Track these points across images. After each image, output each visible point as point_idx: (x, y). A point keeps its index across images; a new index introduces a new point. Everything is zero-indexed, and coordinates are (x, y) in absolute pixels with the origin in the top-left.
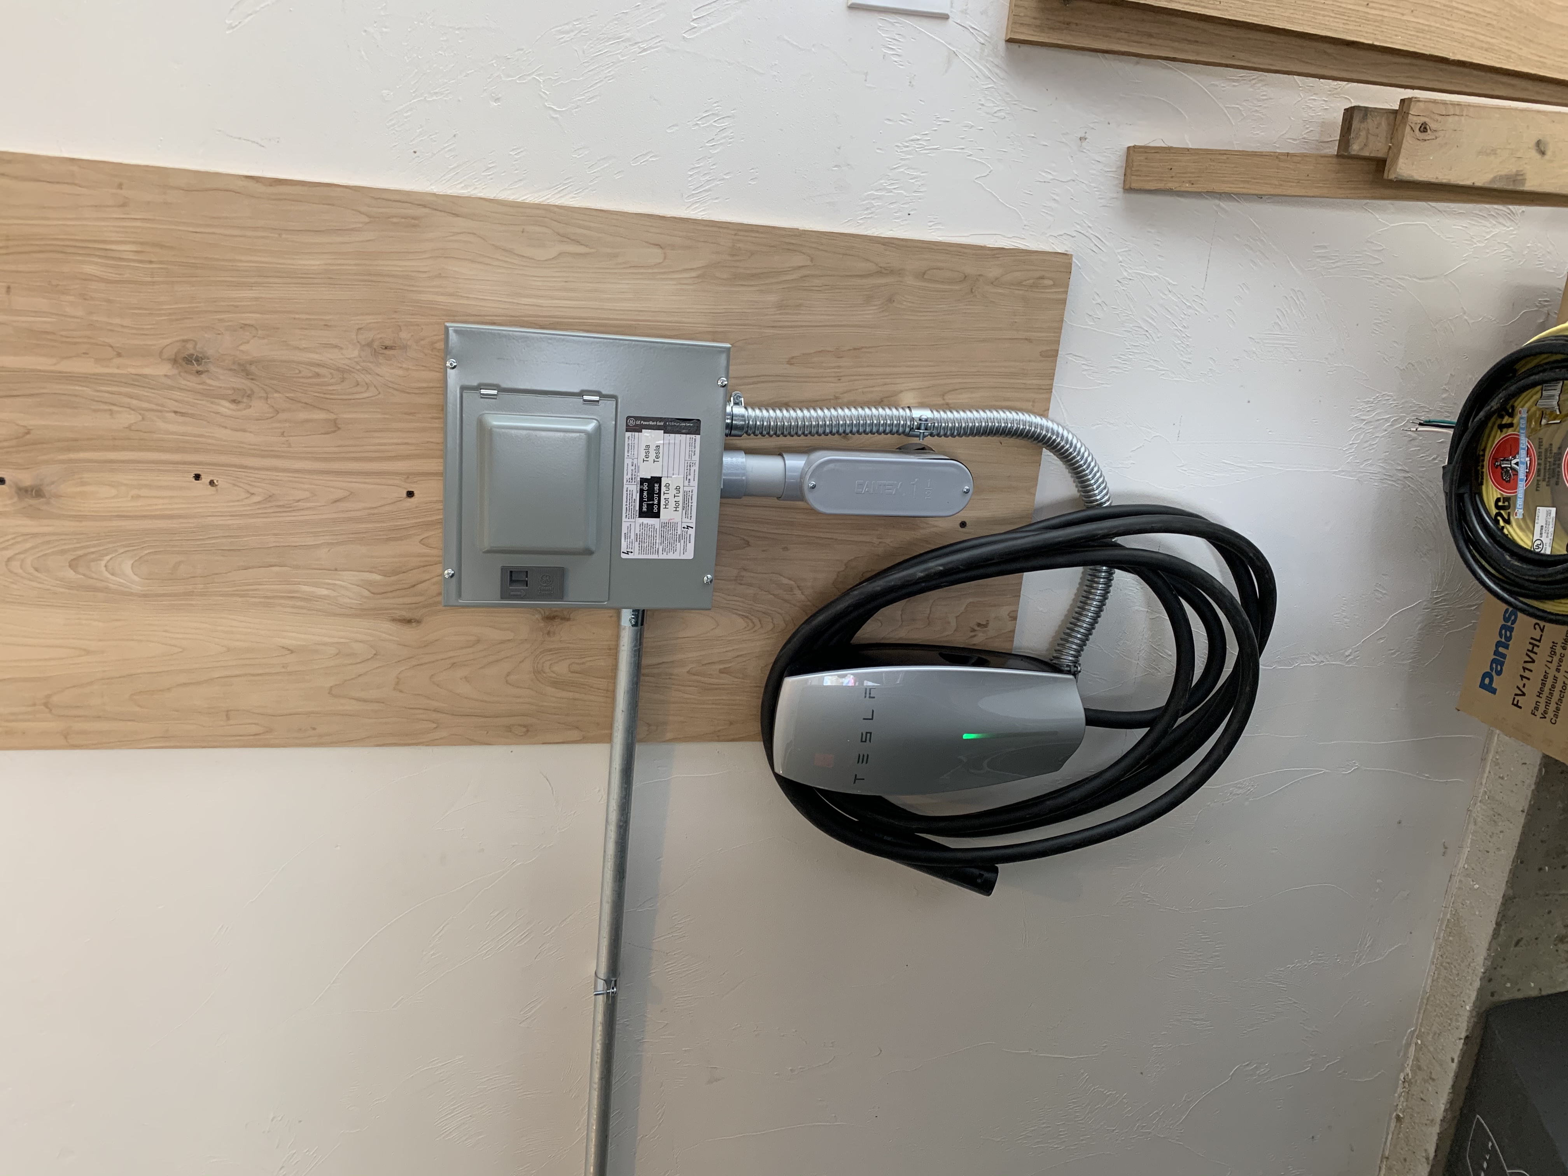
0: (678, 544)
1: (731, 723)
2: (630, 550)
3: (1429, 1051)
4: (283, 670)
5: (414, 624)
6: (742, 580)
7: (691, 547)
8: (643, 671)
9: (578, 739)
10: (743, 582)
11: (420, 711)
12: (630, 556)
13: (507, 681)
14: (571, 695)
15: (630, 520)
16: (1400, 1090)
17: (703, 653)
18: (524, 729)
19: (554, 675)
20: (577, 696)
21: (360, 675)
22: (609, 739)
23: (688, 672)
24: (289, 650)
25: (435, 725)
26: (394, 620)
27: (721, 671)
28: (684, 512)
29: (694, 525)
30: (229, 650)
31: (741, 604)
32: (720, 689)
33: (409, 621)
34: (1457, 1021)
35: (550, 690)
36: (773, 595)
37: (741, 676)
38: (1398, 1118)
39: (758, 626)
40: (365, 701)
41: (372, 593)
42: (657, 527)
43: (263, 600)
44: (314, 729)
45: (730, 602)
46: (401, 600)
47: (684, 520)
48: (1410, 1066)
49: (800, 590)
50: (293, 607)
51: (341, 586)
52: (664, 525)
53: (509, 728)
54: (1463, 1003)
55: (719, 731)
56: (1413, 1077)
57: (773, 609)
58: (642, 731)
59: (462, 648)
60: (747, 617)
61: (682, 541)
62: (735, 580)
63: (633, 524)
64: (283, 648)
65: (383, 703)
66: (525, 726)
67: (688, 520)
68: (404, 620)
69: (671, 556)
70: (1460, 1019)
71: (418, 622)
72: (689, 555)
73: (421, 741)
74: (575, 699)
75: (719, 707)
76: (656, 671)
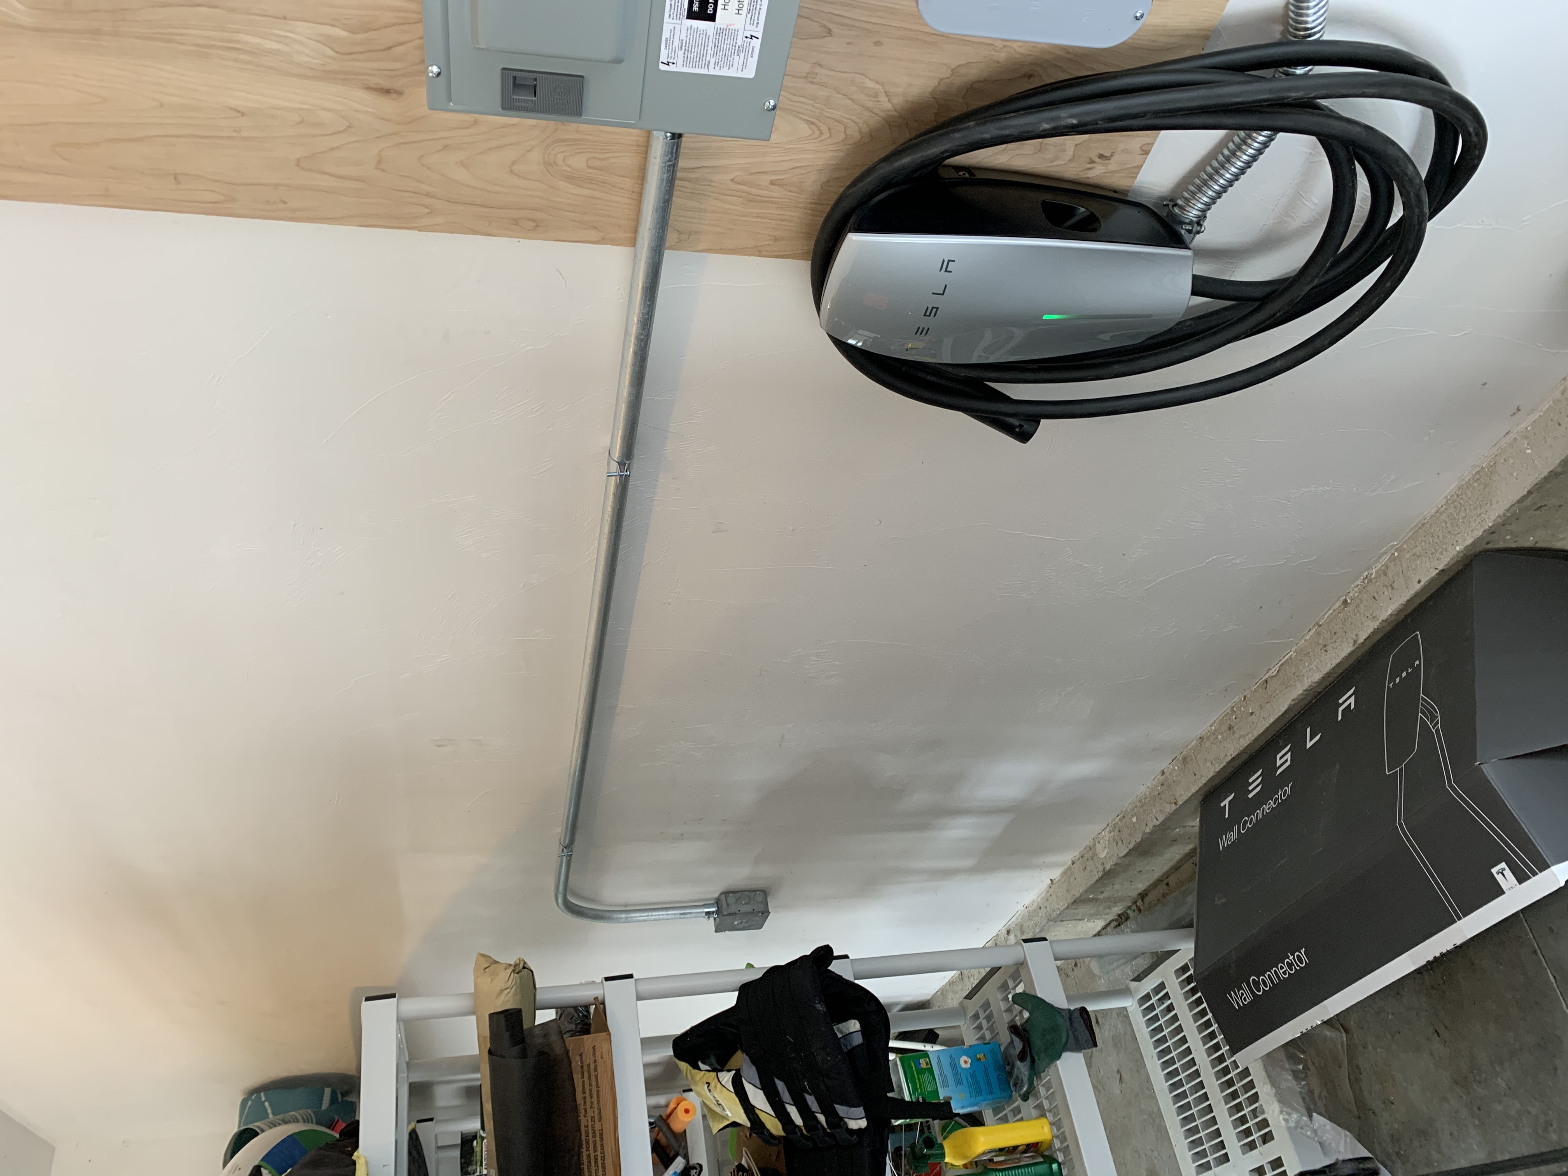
0: (737, 58)
1: (776, 240)
2: (671, 61)
3: (1401, 565)
4: (235, 134)
5: (394, 96)
6: (815, 78)
7: (753, 62)
8: (679, 174)
9: (596, 240)
10: (815, 81)
11: (411, 194)
12: (671, 68)
13: (511, 171)
14: (589, 192)
15: (674, 21)
16: (1358, 582)
17: (752, 160)
18: (534, 224)
19: (569, 169)
20: (597, 194)
21: (332, 149)
22: (633, 242)
23: (732, 180)
24: (239, 112)
25: (427, 211)
26: (368, 88)
27: (772, 183)
28: (749, 16)
29: (760, 36)
30: (162, 105)
31: (809, 107)
32: (768, 202)
33: (387, 91)
34: (1441, 553)
35: (563, 184)
36: (852, 100)
37: (795, 189)
38: (1345, 602)
39: (826, 134)
40: (341, 177)
41: (336, 52)
42: (711, 33)
43: (194, 48)
44: (285, 203)
45: (796, 104)
46: (375, 65)
47: (748, 27)
48: (1377, 568)
49: (887, 96)
50: (235, 60)
51: (295, 40)
52: (720, 32)
53: (515, 221)
54: (1455, 543)
55: (762, 246)
56: (1375, 578)
57: (848, 117)
58: (671, 237)
59: (456, 129)
60: (813, 123)
61: (742, 55)
62: (806, 77)
63: (678, 27)
64: (231, 108)
65: (364, 181)
66: (534, 221)
67: (754, 28)
68: (382, 89)
69: (725, 72)
70: (1445, 553)
71: (400, 93)
72: (750, 73)
73: (414, 225)
74: (592, 197)
75: (764, 220)
76: (693, 175)
